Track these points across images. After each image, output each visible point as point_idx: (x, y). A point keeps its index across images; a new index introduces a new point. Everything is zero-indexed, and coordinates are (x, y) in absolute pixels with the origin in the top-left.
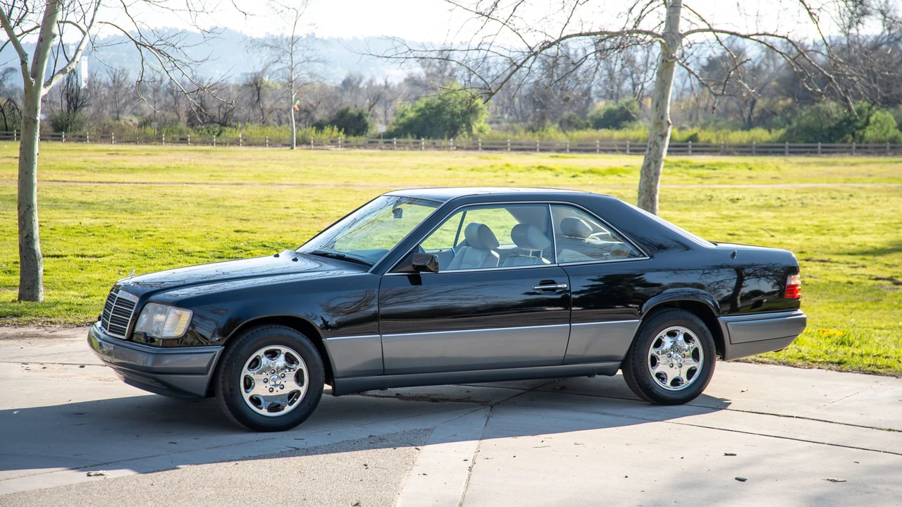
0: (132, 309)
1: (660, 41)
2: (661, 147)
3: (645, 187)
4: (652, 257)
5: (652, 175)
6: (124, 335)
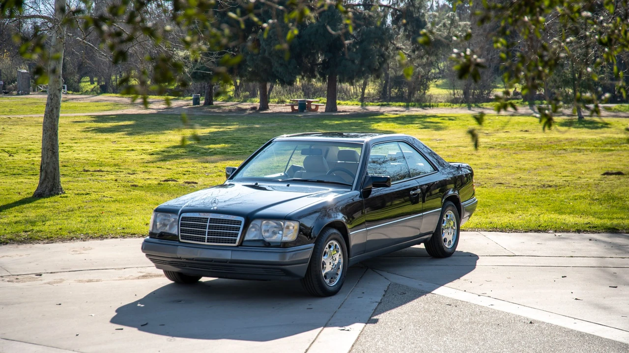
0: (240, 225)
4: (438, 171)
6: (235, 243)
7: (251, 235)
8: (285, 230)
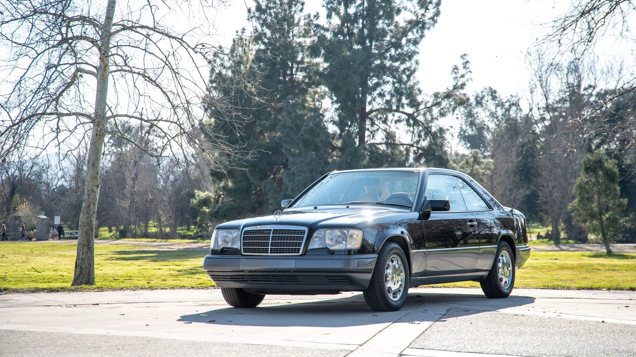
0: (304, 235)
3: (87, 221)
4: (493, 209)
5: (92, 213)
6: (299, 252)
7: (315, 244)
8: (348, 238)
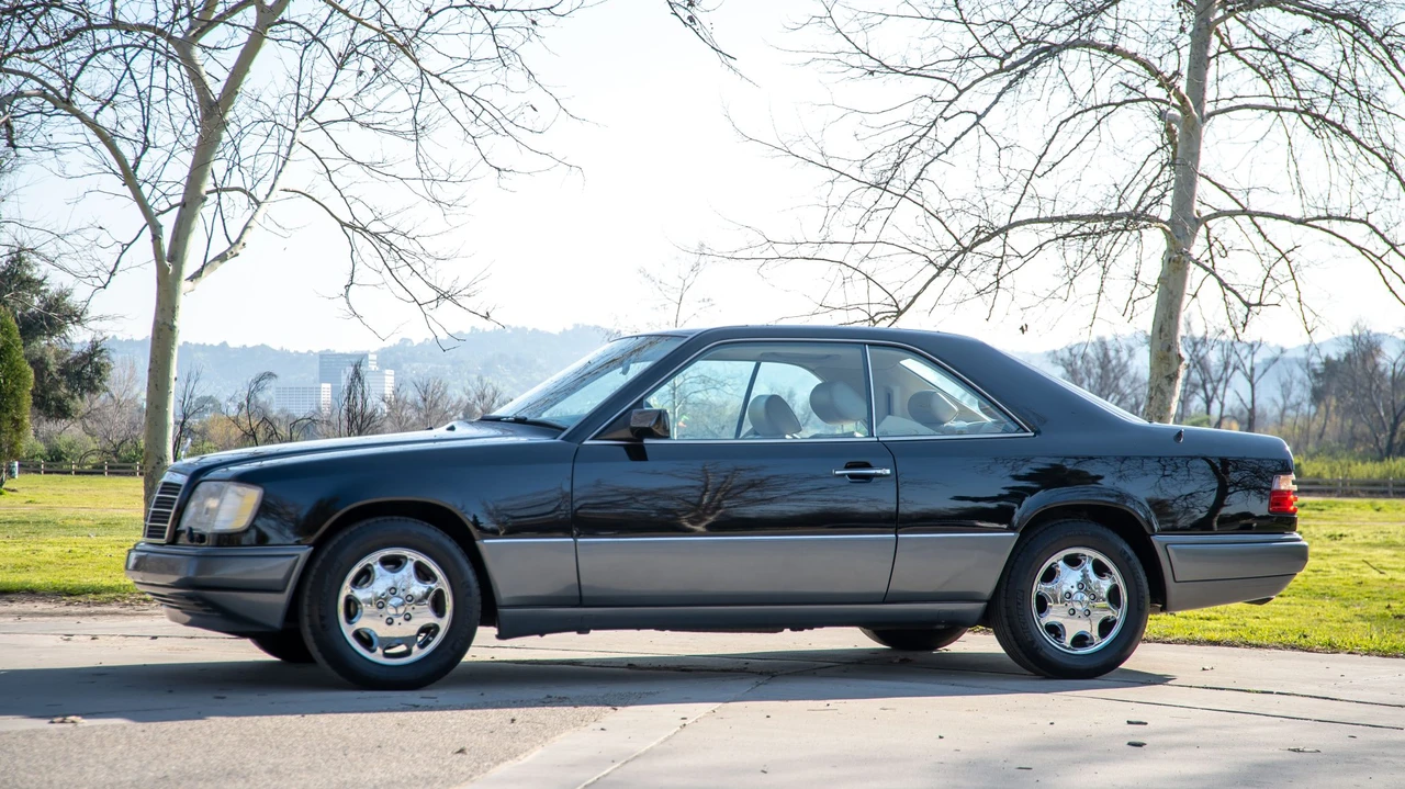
0: (176, 494)
1: (1163, 229)
2: (1168, 394)
4: (1037, 432)
7: (191, 518)
